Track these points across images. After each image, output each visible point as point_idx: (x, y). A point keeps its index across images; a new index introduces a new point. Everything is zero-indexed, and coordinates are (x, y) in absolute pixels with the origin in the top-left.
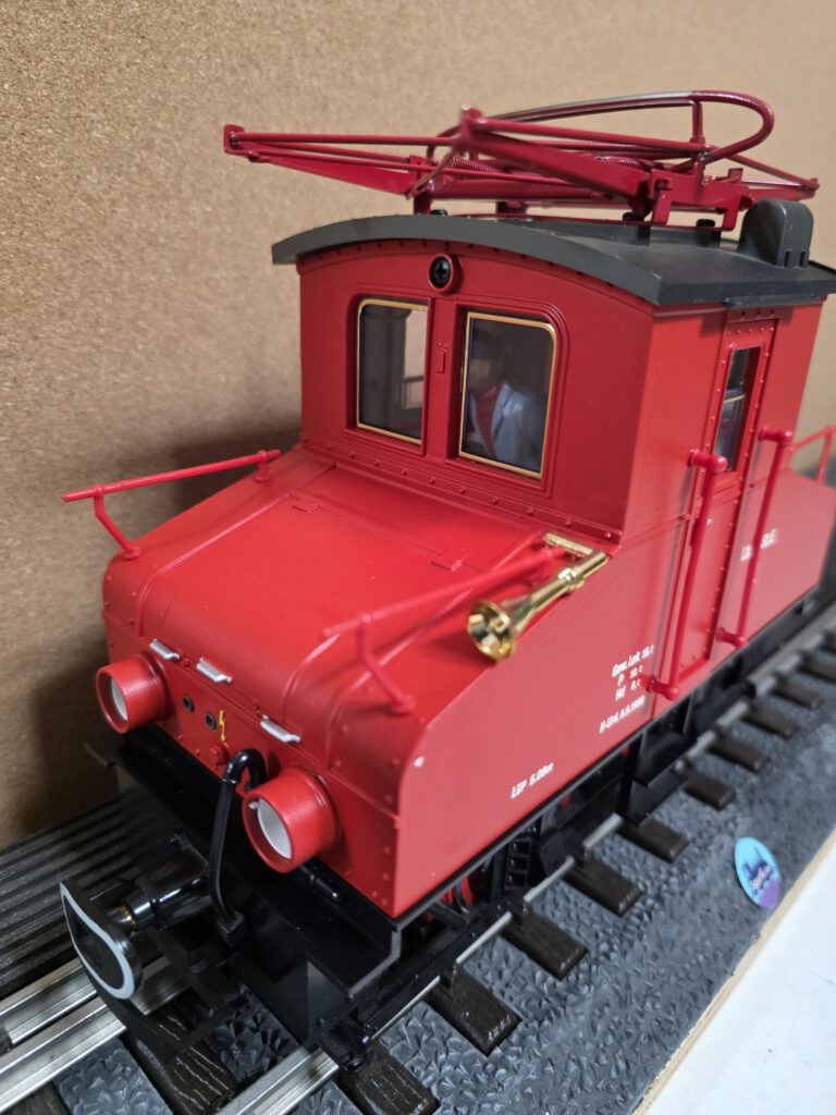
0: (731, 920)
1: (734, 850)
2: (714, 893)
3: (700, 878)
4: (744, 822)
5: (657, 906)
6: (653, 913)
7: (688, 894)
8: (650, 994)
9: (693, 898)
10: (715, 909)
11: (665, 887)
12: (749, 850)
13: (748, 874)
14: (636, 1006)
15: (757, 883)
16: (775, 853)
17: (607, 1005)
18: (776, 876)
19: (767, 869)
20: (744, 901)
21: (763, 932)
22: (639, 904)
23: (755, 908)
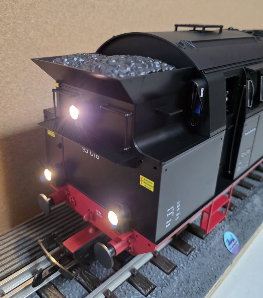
0: (223, 257)
1: (223, 235)
2: (217, 248)
3: (212, 244)
4: (227, 227)
5: (198, 253)
6: (197, 255)
7: (208, 249)
8: (196, 279)
9: (210, 250)
10: (217, 254)
11: (201, 247)
12: (228, 235)
13: (228, 243)
14: (192, 283)
15: (231, 246)
16: (237, 236)
17: (183, 282)
18: (238, 243)
19: (235, 241)
20: (227, 251)
21: (233, 261)
22: (193, 252)
23: (230, 253)
